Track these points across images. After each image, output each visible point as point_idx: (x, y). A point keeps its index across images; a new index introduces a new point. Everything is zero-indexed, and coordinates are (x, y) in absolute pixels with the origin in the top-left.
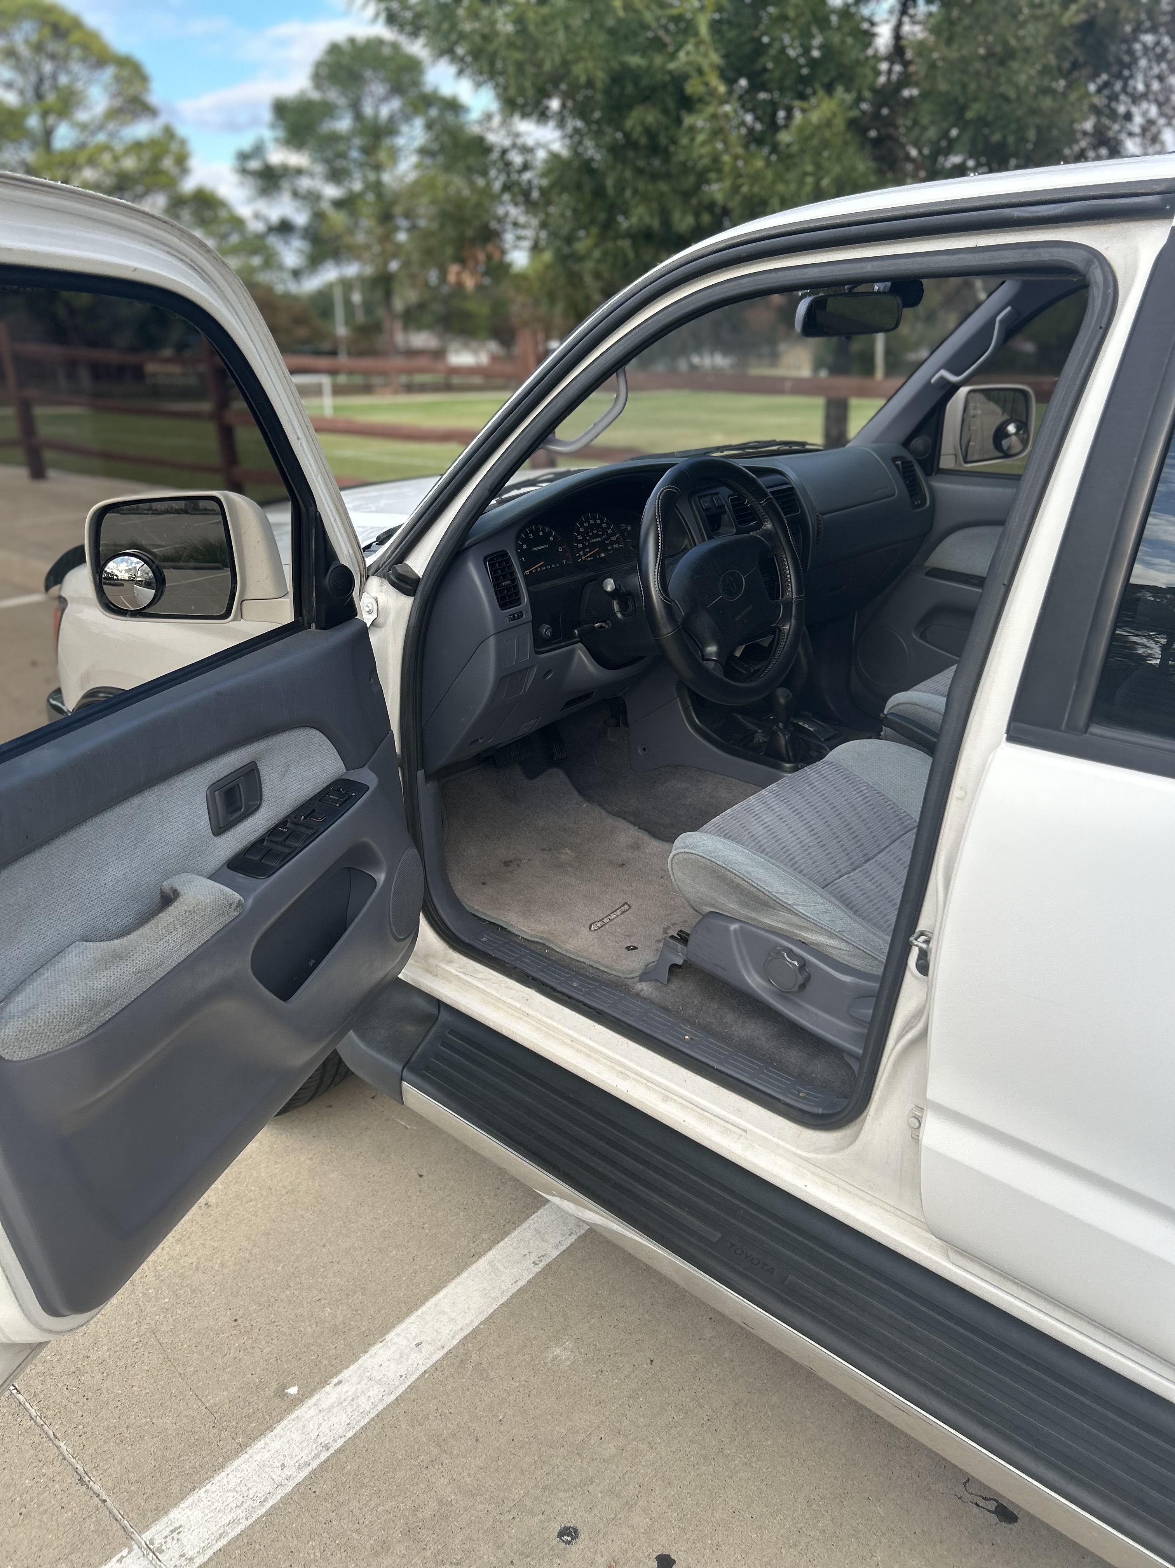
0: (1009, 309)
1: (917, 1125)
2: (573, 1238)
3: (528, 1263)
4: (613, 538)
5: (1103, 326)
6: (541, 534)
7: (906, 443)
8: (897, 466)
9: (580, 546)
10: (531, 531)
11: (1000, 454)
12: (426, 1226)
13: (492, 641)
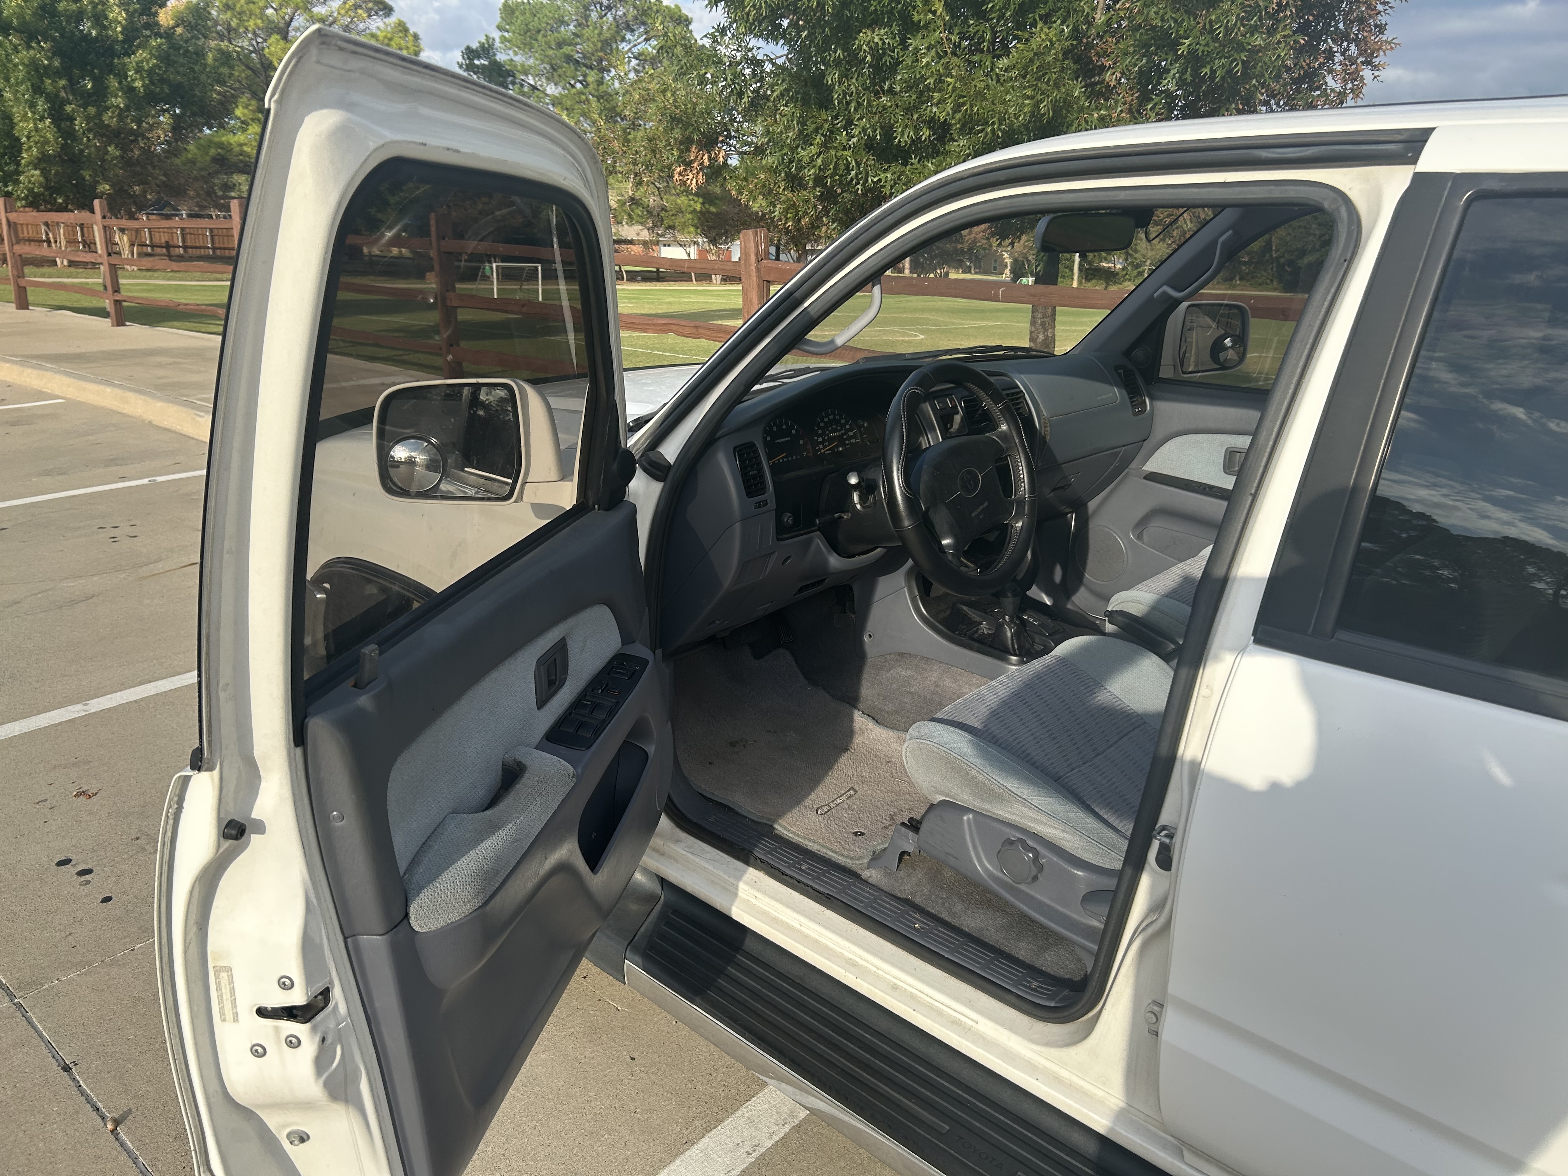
0: (1230, 232)
1: (1155, 1020)
2: (787, 1128)
3: (742, 1152)
4: (851, 434)
5: (1348, 258)
6: (784, 427)
7: (1127, 353)
8: (1119, 374)
9: (820, 439)
10: (775, 424)
11: (1218, 366)
12: (638, 1110)
13: (737, 526)
